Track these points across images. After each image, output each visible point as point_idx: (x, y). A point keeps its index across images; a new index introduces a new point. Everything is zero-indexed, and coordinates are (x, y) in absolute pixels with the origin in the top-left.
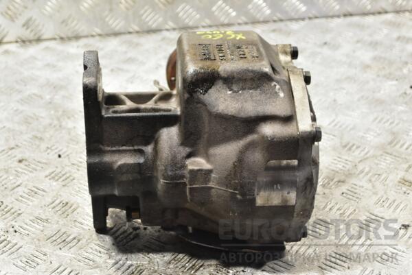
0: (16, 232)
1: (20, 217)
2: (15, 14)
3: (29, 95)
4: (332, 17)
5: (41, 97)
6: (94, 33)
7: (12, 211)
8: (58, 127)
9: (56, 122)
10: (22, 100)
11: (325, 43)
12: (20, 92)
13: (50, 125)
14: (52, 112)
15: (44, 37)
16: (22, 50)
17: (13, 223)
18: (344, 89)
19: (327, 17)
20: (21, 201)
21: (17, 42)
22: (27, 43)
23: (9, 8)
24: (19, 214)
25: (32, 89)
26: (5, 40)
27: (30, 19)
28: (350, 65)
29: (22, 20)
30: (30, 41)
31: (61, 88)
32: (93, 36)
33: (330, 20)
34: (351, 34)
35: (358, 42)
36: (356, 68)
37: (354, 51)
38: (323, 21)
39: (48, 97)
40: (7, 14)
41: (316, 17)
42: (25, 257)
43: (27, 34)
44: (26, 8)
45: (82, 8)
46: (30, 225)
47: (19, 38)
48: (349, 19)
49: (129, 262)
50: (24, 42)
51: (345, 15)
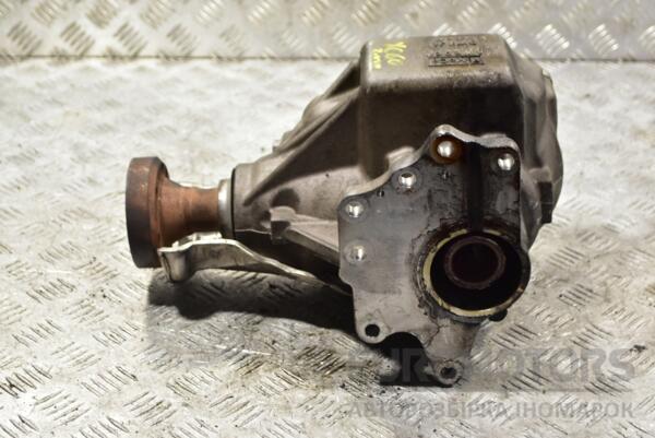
0: (104, 296)
1: (114, 280)
2: (158, 18)
3: (160, 128)
4: (606, 60)
5: (175, 131)
6: (265, 55)
7: (106, 270)
8: (189, 172)
9: (188, 165)
10: (149, 132)
11: (588, 96)
12: (148, 121)
13: (180, 167)
14: (186, 152)
15: (195, 54)
16: (162, 69)
17: (104, 286)
18: (597, 159)
19: (598, 60)
20: (119, 260)
21: (157, 57)
22: (172, 60)
23: (151, 10)
24: (115, 276)
25: (166, 120)
26: (143, 53)
27: (177, 28)
28: (616, 128)
29: (167, 27)
30: (176, 58)
31: (205, 121)
32: (262, 58)
33: (601, 64)
34: (627, 87)
35: (636, 97)
36: (623, 133)
37: (627, 110)
38: (593, 65)
39: (184, 132)
40: (148, 17)
41: (583, 60)
42: (110, 328)
43: (172, 48)
44: (174, 11)
45: (251, 18)
46: (125, 291)
47: (162, 51)
48: (630, 66)
49: (245, 351)
50: (167, 58)
51: (625, 60)
